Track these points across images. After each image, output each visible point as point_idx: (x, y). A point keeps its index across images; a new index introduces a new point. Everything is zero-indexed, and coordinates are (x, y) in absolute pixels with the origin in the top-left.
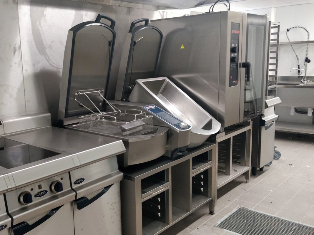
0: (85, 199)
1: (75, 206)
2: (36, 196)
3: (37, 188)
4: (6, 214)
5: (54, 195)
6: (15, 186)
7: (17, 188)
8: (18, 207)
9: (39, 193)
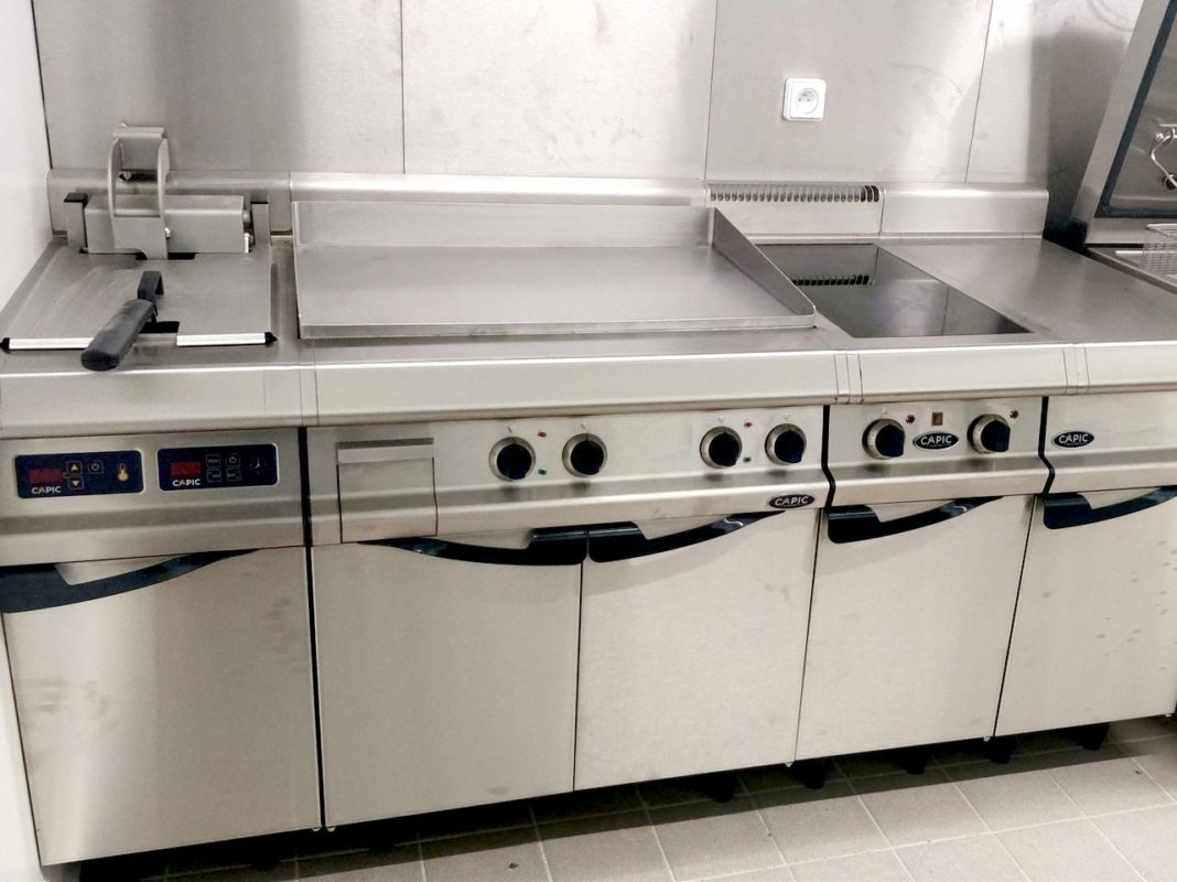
0: (1079, 503)
1: (1039, 515)
2: (918, 442)
3: (929, 419)
4: (819, 466)
5: (977, 456)
6: (860, 393)
7: (863, 401)
8: (859, 458)
9: (928, 436)
